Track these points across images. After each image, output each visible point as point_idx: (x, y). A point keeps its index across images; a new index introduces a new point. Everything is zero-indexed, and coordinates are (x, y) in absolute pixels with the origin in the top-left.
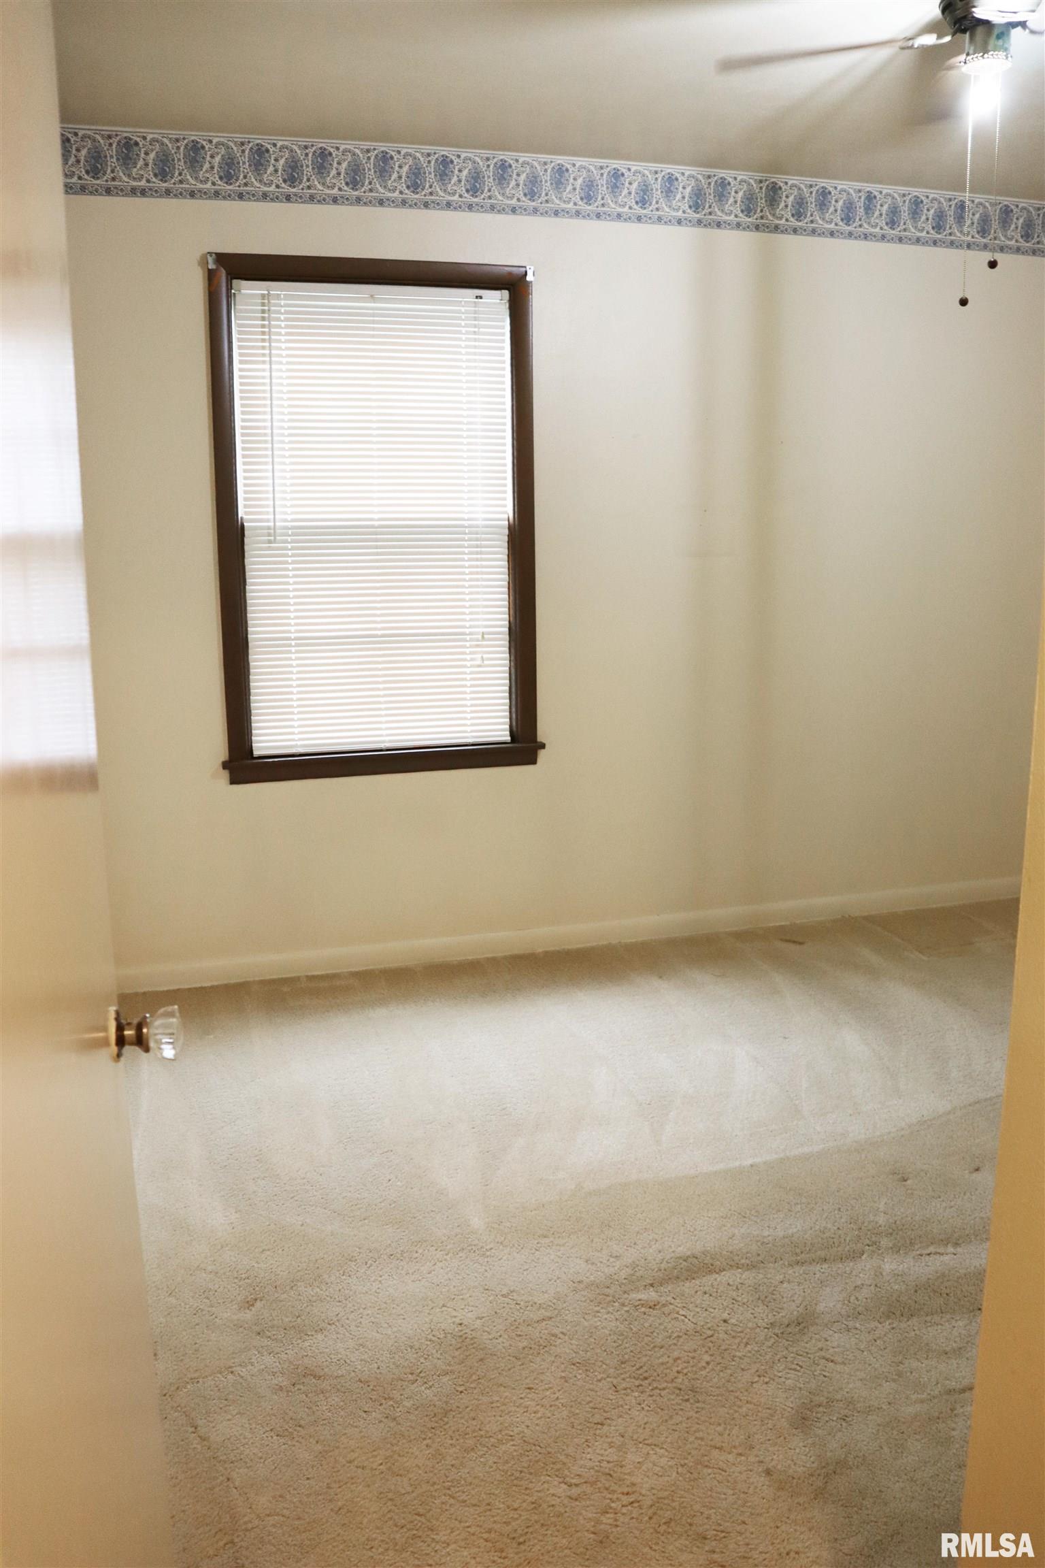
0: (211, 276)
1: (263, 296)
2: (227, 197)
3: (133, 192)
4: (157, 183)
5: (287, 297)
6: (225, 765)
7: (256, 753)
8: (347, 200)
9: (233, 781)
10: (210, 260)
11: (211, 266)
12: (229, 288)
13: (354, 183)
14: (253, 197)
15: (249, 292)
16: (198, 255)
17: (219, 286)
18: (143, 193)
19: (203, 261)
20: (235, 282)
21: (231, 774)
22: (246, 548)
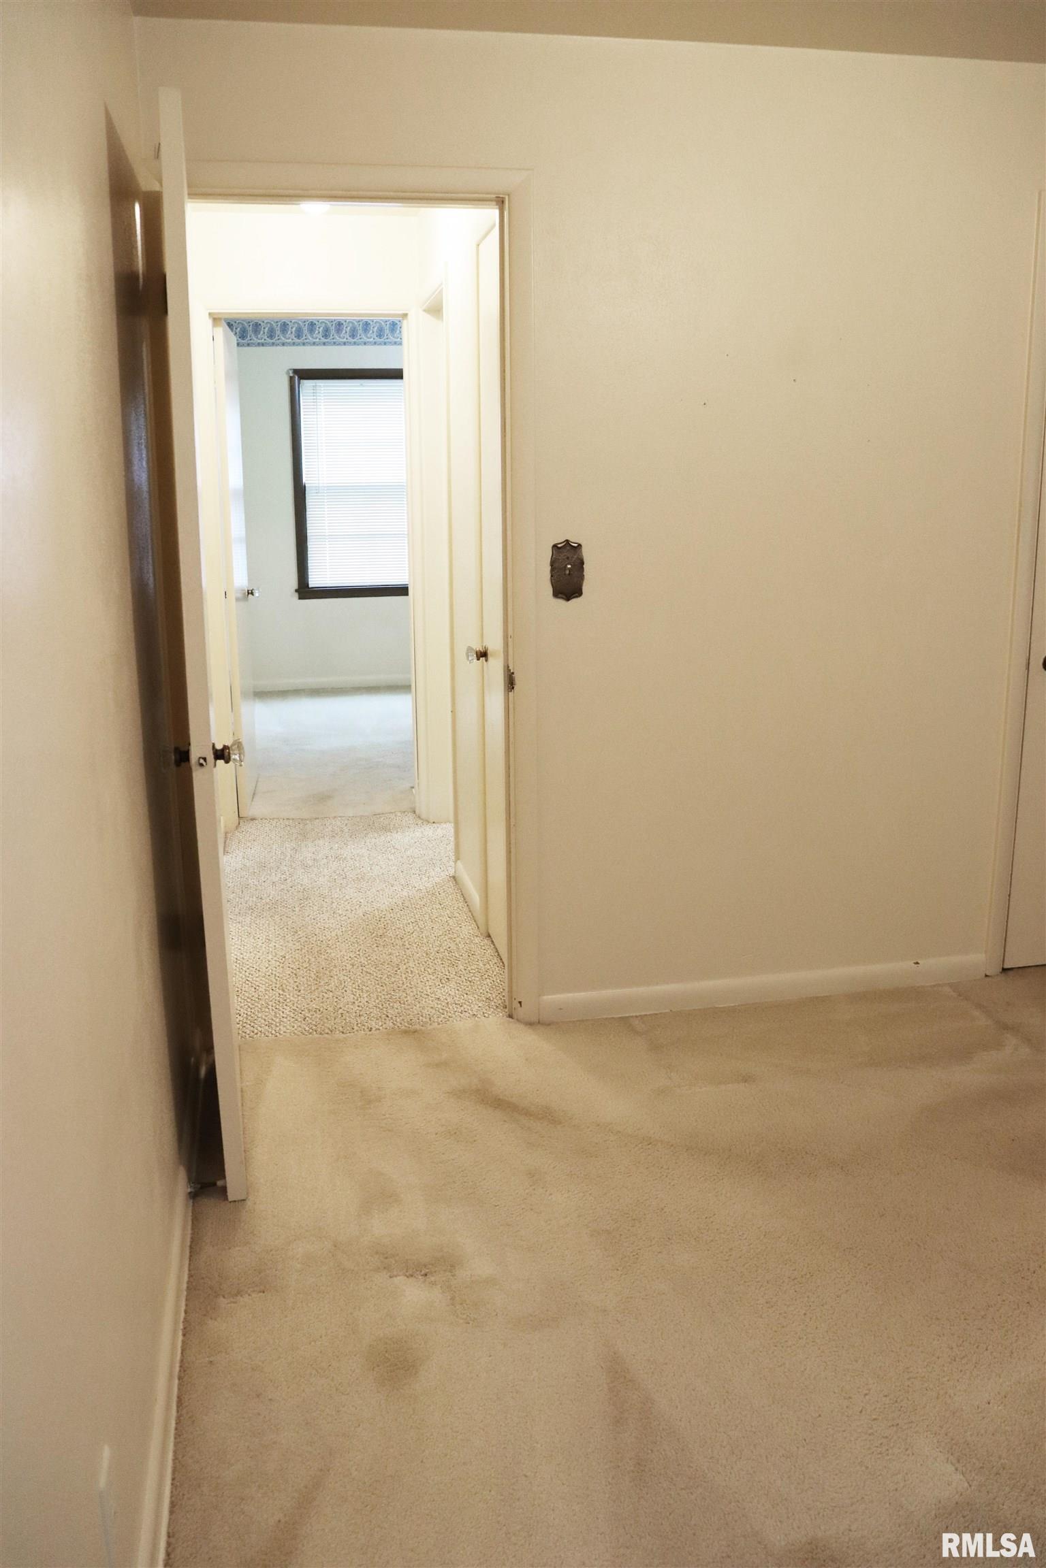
0: (291, 379)
1: (313, 386)
2: (298, 345)
3: (259, 344)
4: (269, 340)
5: (324, 386)
6: (296, 591)
7: (310, 586)
8: (350, 343)
9: (300, 598)
10: (291, 372)
11: (291, 375)
12: (299, 384)
13: (353, 336)
14: (309, 344)
15: (307, 386)
16: (286, 371)
17: (294, 383)
18: (263, 345)
19: (288, 373)
20: (301, 381)
21: (299, 594)
22: (307, 495)
